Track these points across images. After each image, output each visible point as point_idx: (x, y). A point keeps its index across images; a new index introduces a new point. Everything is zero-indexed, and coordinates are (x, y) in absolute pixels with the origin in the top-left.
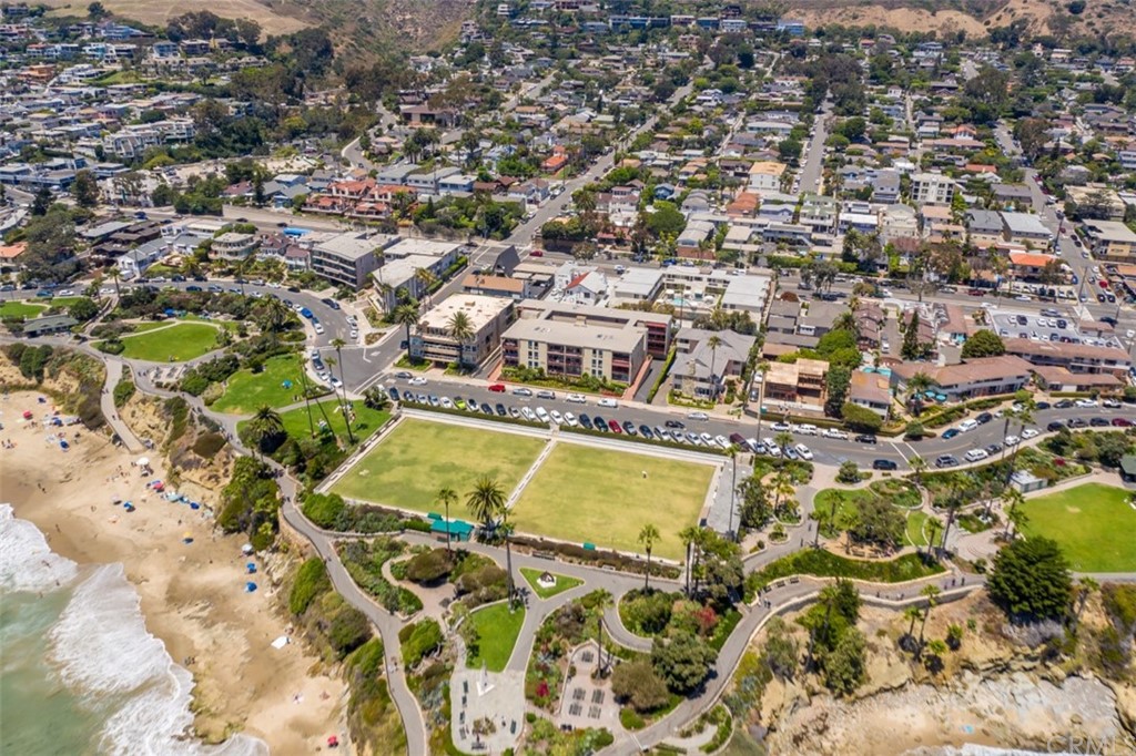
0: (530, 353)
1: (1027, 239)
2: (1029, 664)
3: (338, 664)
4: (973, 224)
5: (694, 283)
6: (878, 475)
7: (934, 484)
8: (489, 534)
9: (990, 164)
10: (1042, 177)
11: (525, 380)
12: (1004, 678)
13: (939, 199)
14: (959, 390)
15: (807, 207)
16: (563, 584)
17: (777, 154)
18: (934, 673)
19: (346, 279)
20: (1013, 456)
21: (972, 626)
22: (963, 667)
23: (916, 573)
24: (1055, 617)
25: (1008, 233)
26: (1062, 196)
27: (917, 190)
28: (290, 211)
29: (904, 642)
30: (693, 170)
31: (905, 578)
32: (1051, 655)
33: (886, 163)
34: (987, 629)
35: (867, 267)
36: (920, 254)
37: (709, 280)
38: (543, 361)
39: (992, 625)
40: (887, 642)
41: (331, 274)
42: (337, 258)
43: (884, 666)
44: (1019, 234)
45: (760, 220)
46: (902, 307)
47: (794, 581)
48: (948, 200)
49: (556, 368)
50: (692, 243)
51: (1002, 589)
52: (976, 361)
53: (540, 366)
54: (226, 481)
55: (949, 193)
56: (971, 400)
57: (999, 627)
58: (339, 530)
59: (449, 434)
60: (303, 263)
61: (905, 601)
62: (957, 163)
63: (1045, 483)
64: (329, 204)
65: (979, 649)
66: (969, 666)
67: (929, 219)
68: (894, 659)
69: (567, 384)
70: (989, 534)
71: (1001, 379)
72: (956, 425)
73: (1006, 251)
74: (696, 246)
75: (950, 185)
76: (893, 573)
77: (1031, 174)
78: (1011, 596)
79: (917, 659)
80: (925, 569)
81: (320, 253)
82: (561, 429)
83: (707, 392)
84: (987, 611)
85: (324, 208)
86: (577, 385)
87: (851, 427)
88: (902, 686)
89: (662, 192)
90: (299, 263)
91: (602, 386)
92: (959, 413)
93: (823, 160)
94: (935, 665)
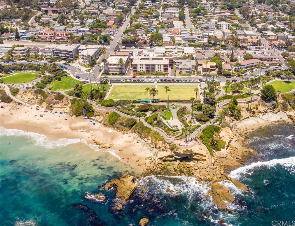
0: (141, 68)
1: (251, 36)
2: (271, 111)
3: (129, 130)
4: (237, 33)
5: (174, 50)
6: (234, 83)
7: (245, 83)
8: (154, 101)
9: (236, 20)
10: (250, 22)
11: (141, 75)
12: (267, 114)
13: (226, 29)
14: (245, 66)
15: (194, 32)
16: (177, 107)
17: (179, 19)
18: (254, 114)
19: (69, 57)
20: (260, 77)
21: (259, 105)
22: (259, 113)
23: (247, 97)
24: (274, 100)
25: (246, 35)
26: (256, 27)
27: (220, 27)
28: (30, 41)
29: (247, 109)
30: (156, 24)
31: (245, 98)
32: (274, 108)
33: (209, 20)
34: (262, 105)
35: (214, 45)
36: (227, 41)
37: (178, 49)
38: (144, 69)
39: (263, 104)
40: (244, 109)
41: (62, 56)
42: (64, 51)
43: (244, 114)
44: (249, 35)
45: (182, 35)
46: (227, 53)
47: (224, 101)
48: (229, 29)
49: (148, 71)
50: (167, 42)
51: (264, 96)
52: (247, 60)
53: (143, 71)
54: (70, 105)
55: (229, 27)
56: (248, 69)
57: (264, 104)
58: (115, 106)
59: (128, 87)
60: (50, 54)
61: (246, 101)
62: (228, 20)
63: (267, 81)
64: (45, 38)
65: (261, 109)
66: (260, 112)
67: (226, 33)
68: (246, 112)
69: (152, 74)
70: (258, 90)
71: (253, 63)
72: (246, 73)
73: (247, 39)
74: (168, 42)
75: (229, 25)
76: (243, 97)
77: (247, 22)
78: (266, 97)
79: (250, 112)
80: (248, 96)
81: (57, 50)
82: (157, 83)
83: (189, 72)
84: (261, 102)
85: (43, 39)
86: (155, 74)
87: (224, 75)
88: (249, 117)
89: (150, 30)
90: (49, 54)
91: (162, 74)
92: (246, 71)
93: (191, 21)
94: (254, 113)
